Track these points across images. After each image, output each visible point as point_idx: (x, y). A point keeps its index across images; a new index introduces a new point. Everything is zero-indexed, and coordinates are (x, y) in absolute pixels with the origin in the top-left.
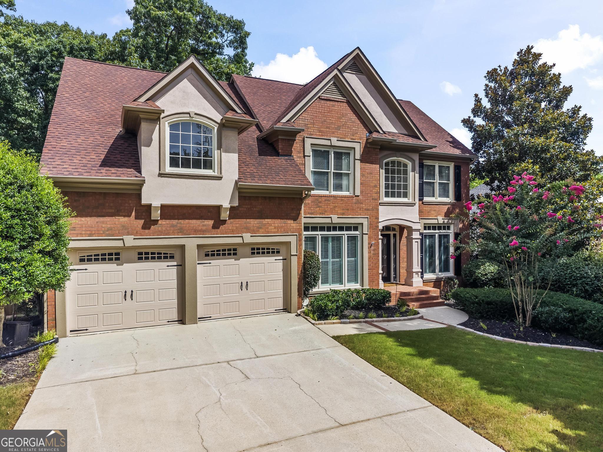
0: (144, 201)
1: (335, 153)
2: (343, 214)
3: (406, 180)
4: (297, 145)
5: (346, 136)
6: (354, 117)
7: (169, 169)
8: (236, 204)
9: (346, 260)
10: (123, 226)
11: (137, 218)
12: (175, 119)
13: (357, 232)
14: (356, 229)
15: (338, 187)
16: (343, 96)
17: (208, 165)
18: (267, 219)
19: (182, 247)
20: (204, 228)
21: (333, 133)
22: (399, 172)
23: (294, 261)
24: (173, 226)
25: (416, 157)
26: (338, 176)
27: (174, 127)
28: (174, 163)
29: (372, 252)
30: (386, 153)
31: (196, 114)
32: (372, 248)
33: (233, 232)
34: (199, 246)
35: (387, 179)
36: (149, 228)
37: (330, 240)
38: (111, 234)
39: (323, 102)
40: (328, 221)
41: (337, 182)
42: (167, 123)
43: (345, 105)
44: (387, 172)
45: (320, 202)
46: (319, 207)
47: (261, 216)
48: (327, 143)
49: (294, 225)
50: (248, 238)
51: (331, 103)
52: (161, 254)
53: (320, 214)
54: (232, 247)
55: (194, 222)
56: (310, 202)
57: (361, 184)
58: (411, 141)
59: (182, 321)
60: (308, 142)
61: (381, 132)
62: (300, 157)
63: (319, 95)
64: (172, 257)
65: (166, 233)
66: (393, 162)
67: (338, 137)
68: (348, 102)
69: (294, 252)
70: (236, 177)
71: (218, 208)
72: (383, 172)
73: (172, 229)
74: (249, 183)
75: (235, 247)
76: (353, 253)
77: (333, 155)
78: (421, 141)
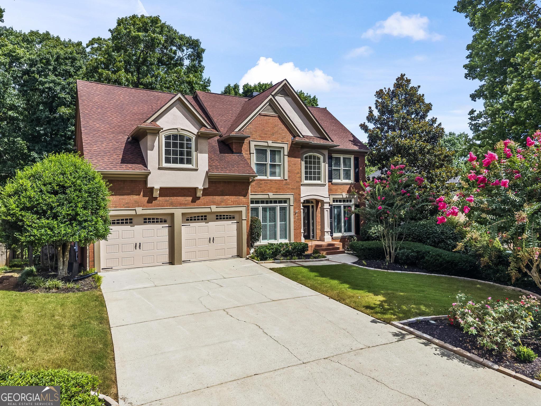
0: (149, 185)
1: (270, 150)
2: (276, 192)
3: (319, 168)
4: (245, 146)
5: (278, 140)
6: (283, 127)
7: (165, 165)
8: (207, 186)
9: (278, 223)
10: (135, 201)
11: (144, 196)
12: (168, 133)
13: (286, 204)
14: (285, 202)
15: (273, 174)
16: (276, 112)
17: (189, 162)
18: (227, 196)
19: (172, 215)
20: (186, 202)
21: (269, 137)
22: (314, 163)
23: (244, 223)
24: (166, 201)
25: (326, 153)
26: (273, 166)
27: (168, 138)
28: (168, 161)
29: (296, 218)
30: (305, 150)
31: (181, 129)
32: (296, 215)
33: (204, 204)
34: (183, 214)
35: (306, 168)
36: (152, 203)
37: (268, 210)
38: (128, 206)
39: (262, 117)
40: (267, 197)
41: (273, 170)
42: (163, 135)
43: (277, 118)
44: (306, 163)
45: (261, 184)
46: (260, 187)
47: (223, 194)
48: (266, 144)
49: (244, 200)
50: (214, 208)
51: (268, 117)
52: (158, 219)
53: (261, 192)
54: (203, 215)
55: (180, 198)
56: (254, 184)
57: (289, 171)
58: (322, 142)
59: (172, 262)
60: (253, 144)
61: (302, 136)
62: (247, 154)
63: (260, 112)
64: (165, 221)
65: (161, 206)
66: (310, 157)
67: (272, 140)
68: (279, 117)
69: (244, 217)
70: (207, 169)
71: (195, 189)
72: (303, 163)
73: (166, 203)
74: (215, 173)
75: (205, 215)
76: (283, 219)
77: (269, 152)
78: (329, 142)
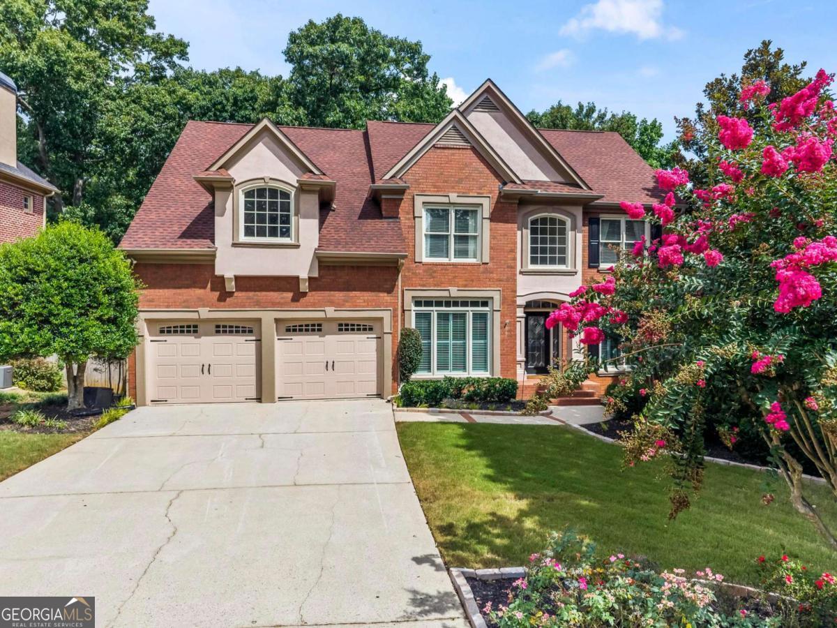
0: (218, 272)
1: (456, 211)
2: (466, 286)
3: (563, 241)
4: (404, 205)
5: (470, 190)
6: (481, 166)
7: (243, 238)
8: (316, 274)
9: (470, 342)
10: (199, 298)
11: (213, 289)
12: (249, 186)
13: (487, 309)
14: (485, 304)
15: (462, 253)
16: (466, 141)
17: (286, 233)
18: (355, 291)
19: (259, 320)
20: (282, 301)
21: (453, 188)
22: (553, 232)
23: (388, 340)
24: (249, 298)
25: (578, 212)
26: (462, 239)
27: (249, 194)
28: (249, 232)
29: (507, 333)
30: (531, 208)
31: (271, 179)
32: (507, 328)
33: (314, 305)
34: (277, 321)
35: (534, 241)
36: (225, 300)
37: (451, 317)
38: (187, 304)
39: (439, 151)
40: (446, 294)
41: (461, 247)
42: (240, 191)
43: (470, 152)
44: (534, 231)
45: (435, 272)
46: (434, 277)
47: (348, 287)
48: (445, 200)
49: (388, 298)
50: (331, 312)
51: (451, 151)
52: (239, 327)
53: (435, 285)
54: (316, 323)
55: (272, 293)
56: (421, 271)
57: (491, 248)
58: (567, 191)
59: (259, 400)
60: (419, 201)
61: (518, 182)
62: (409, 219)
63: (434, 143)
64: (251, 332)
65: (242, 306)
66: (544, 220)
67: (458, 193)
68: (473, 149)
69: (387, 329)
70: (316, 245)
71: (296, 279)
72: (527, 233)
73: (249, 301)
74: (331, 251)
75: (319, 322)
76: (481, 333)
77: (453, 214)
78: (581, 191)
